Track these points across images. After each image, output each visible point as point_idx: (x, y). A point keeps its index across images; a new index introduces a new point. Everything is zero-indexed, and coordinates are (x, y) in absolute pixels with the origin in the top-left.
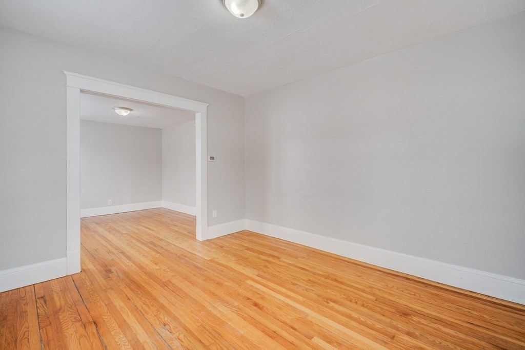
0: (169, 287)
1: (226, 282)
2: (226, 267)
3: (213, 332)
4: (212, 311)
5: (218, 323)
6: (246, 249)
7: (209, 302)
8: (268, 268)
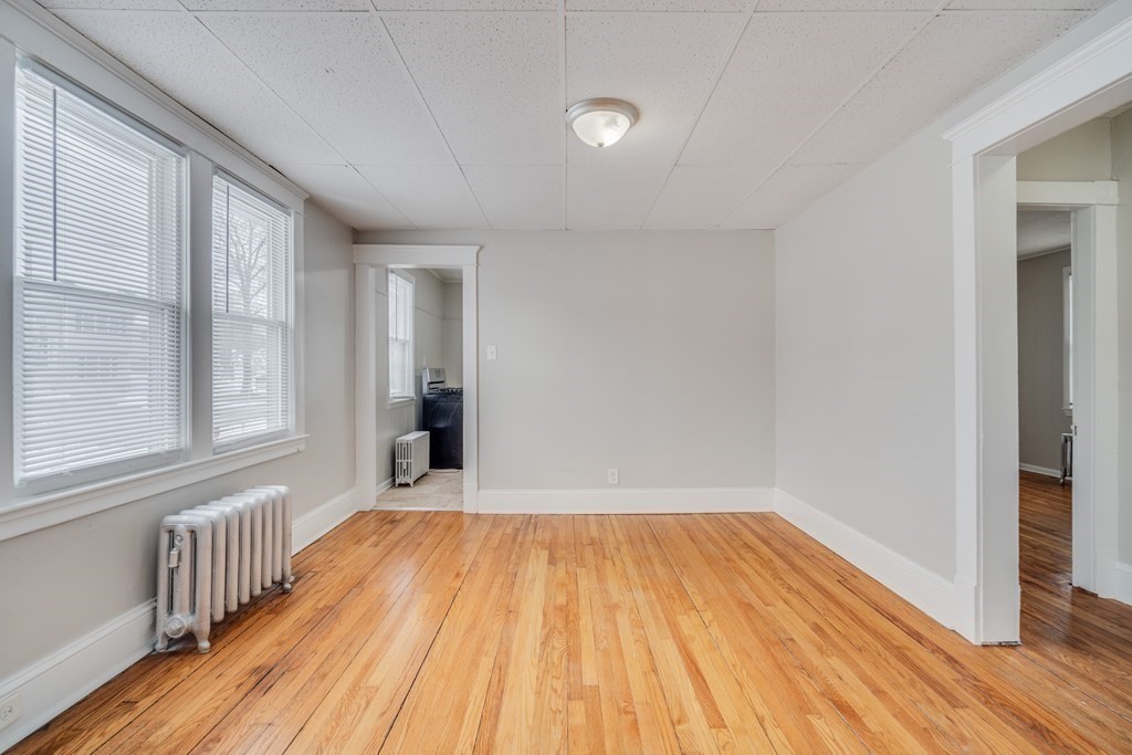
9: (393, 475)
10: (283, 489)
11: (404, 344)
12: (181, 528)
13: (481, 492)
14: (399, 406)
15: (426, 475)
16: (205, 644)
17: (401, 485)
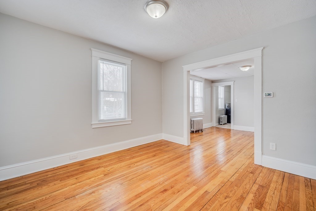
0: (180, 163)
3: (144, 178)
4: (160, 176)
5: (151, 178)
7: (167, 175)
9: (219, 122)
10: (202, 118)
11: (222, 98)
12: (193, 120)
13: (234, 126)
14: (221, 110)
15: (226, 124)
16: (195, 132)
17: (221, 124)
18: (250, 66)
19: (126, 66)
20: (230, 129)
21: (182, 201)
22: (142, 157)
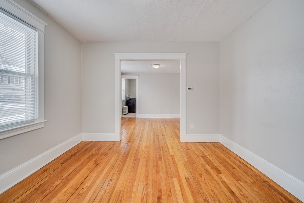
0: (136, 162)
1: (163, 173)
2: (174, 163)
3: (120, 199)
4: (135, 186)
5: (128, 195)
6: (202, 157)
7: (139, 180)
8: (201, 177)
9: (123, 113)
11: (124, 90)
13: (139, 114)
14: (123, 101)
15: (128, 113)
18: (159, 65)
19: (38, 32)
20: (135, 118)
21: (183, 199)
22: (81, 172)
